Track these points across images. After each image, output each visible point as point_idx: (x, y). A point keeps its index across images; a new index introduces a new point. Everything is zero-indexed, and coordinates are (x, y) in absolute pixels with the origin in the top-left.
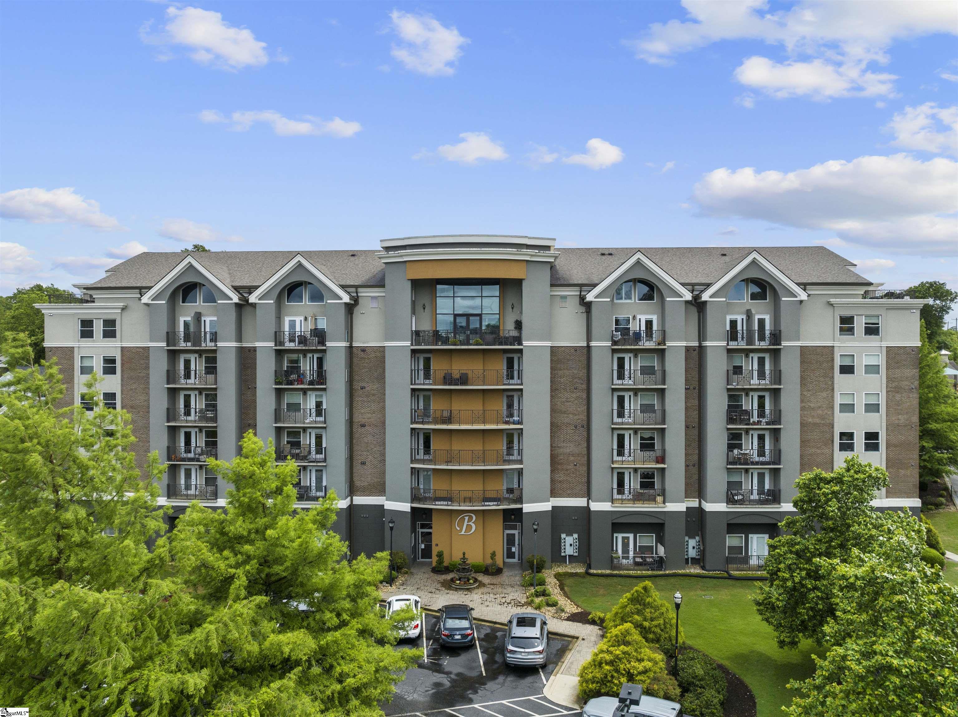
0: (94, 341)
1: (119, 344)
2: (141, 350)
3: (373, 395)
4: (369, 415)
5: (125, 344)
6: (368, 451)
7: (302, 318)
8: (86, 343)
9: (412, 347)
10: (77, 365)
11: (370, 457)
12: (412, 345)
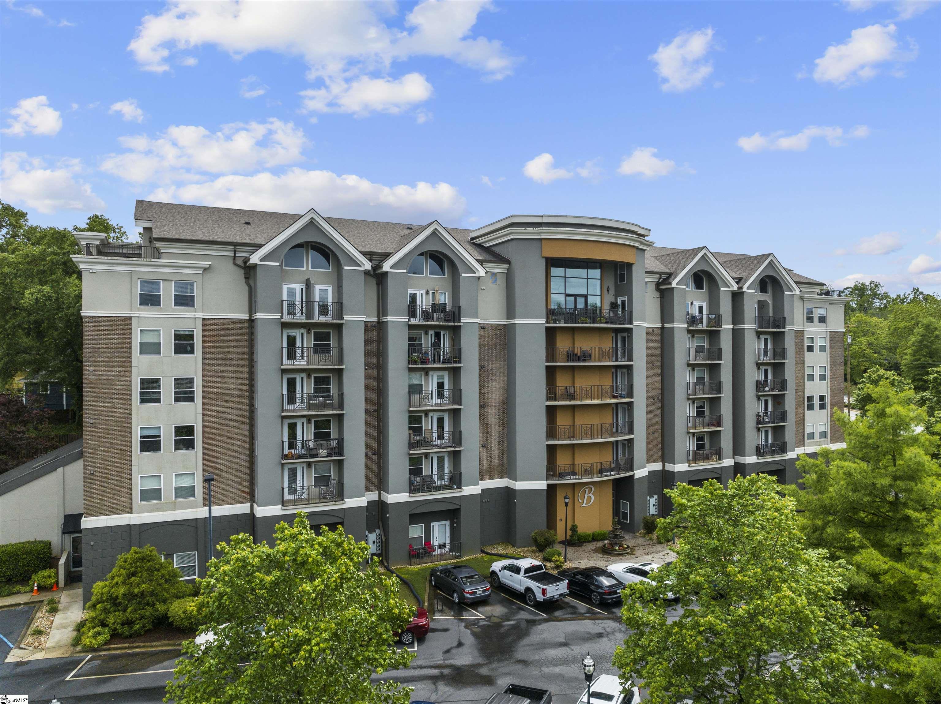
0: (161, 310)
1: (200, 315)
2: (230, 323)
3: (493, 374)
4: (489, 395)
5: (208, 315)
6: (488, 432)
7: (423, 292)
8: (149, 312)
9: (547, 325)
10: (137, 340)
11: (490, 438)
12: (547, 322)
